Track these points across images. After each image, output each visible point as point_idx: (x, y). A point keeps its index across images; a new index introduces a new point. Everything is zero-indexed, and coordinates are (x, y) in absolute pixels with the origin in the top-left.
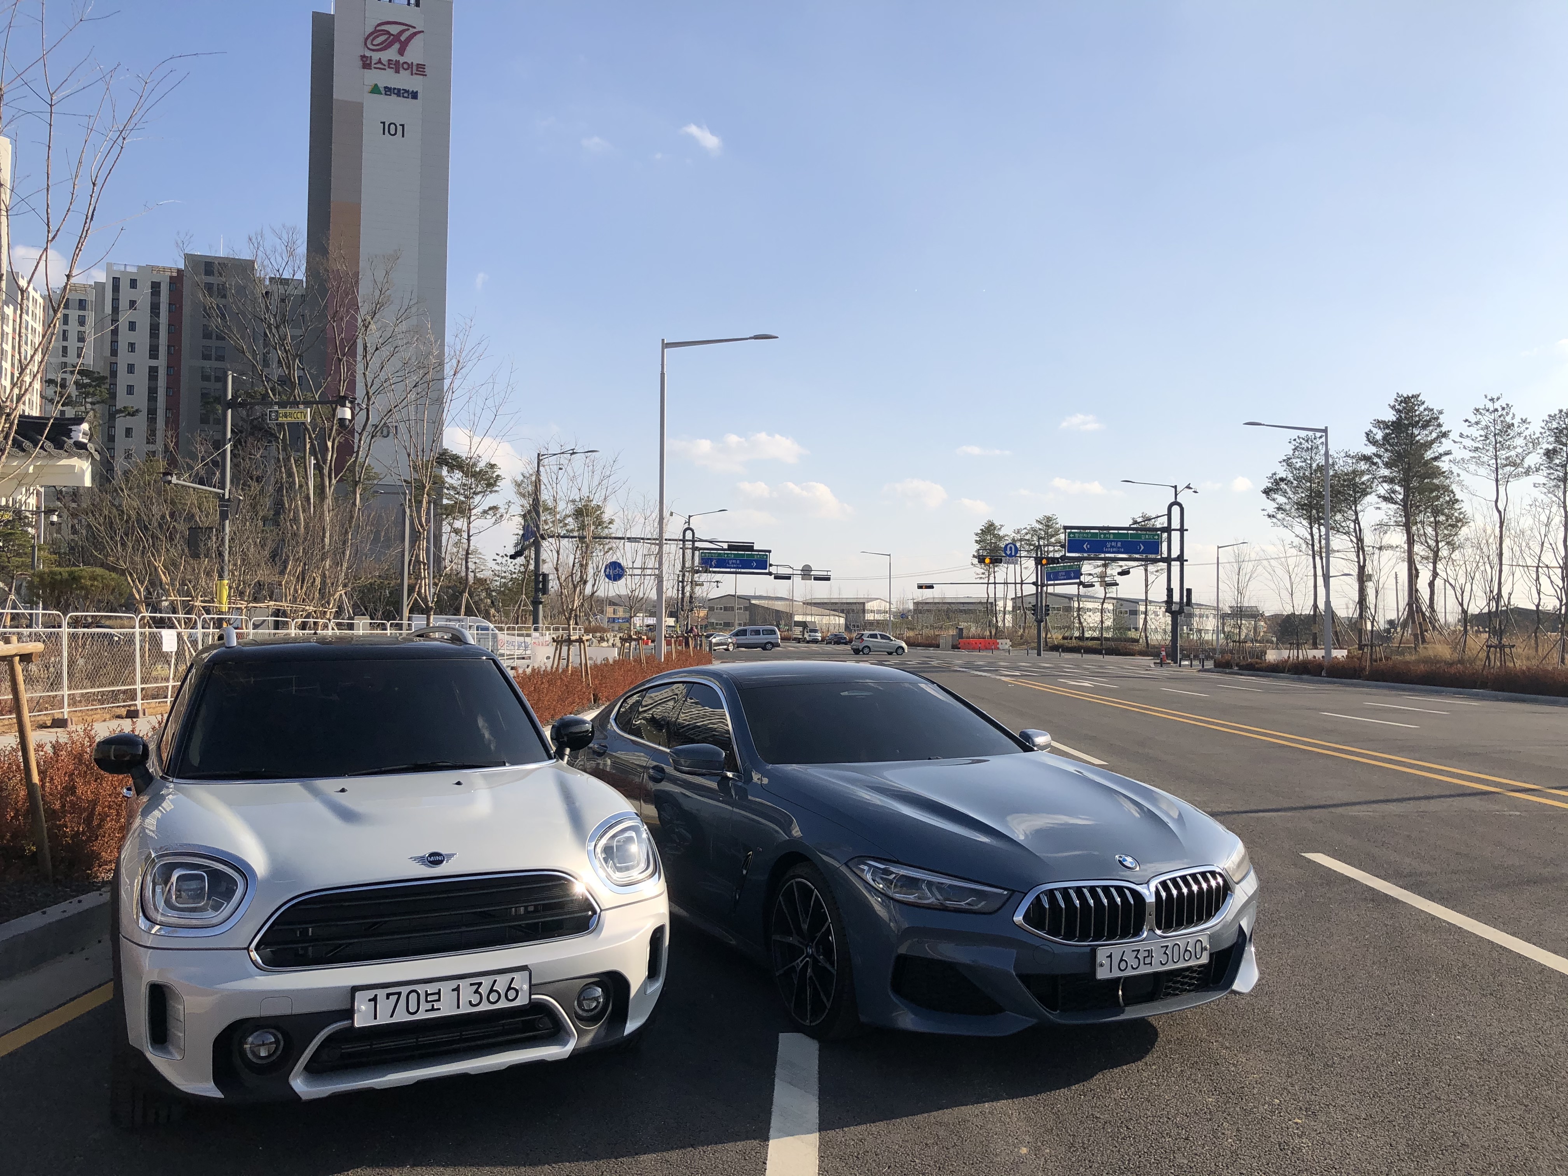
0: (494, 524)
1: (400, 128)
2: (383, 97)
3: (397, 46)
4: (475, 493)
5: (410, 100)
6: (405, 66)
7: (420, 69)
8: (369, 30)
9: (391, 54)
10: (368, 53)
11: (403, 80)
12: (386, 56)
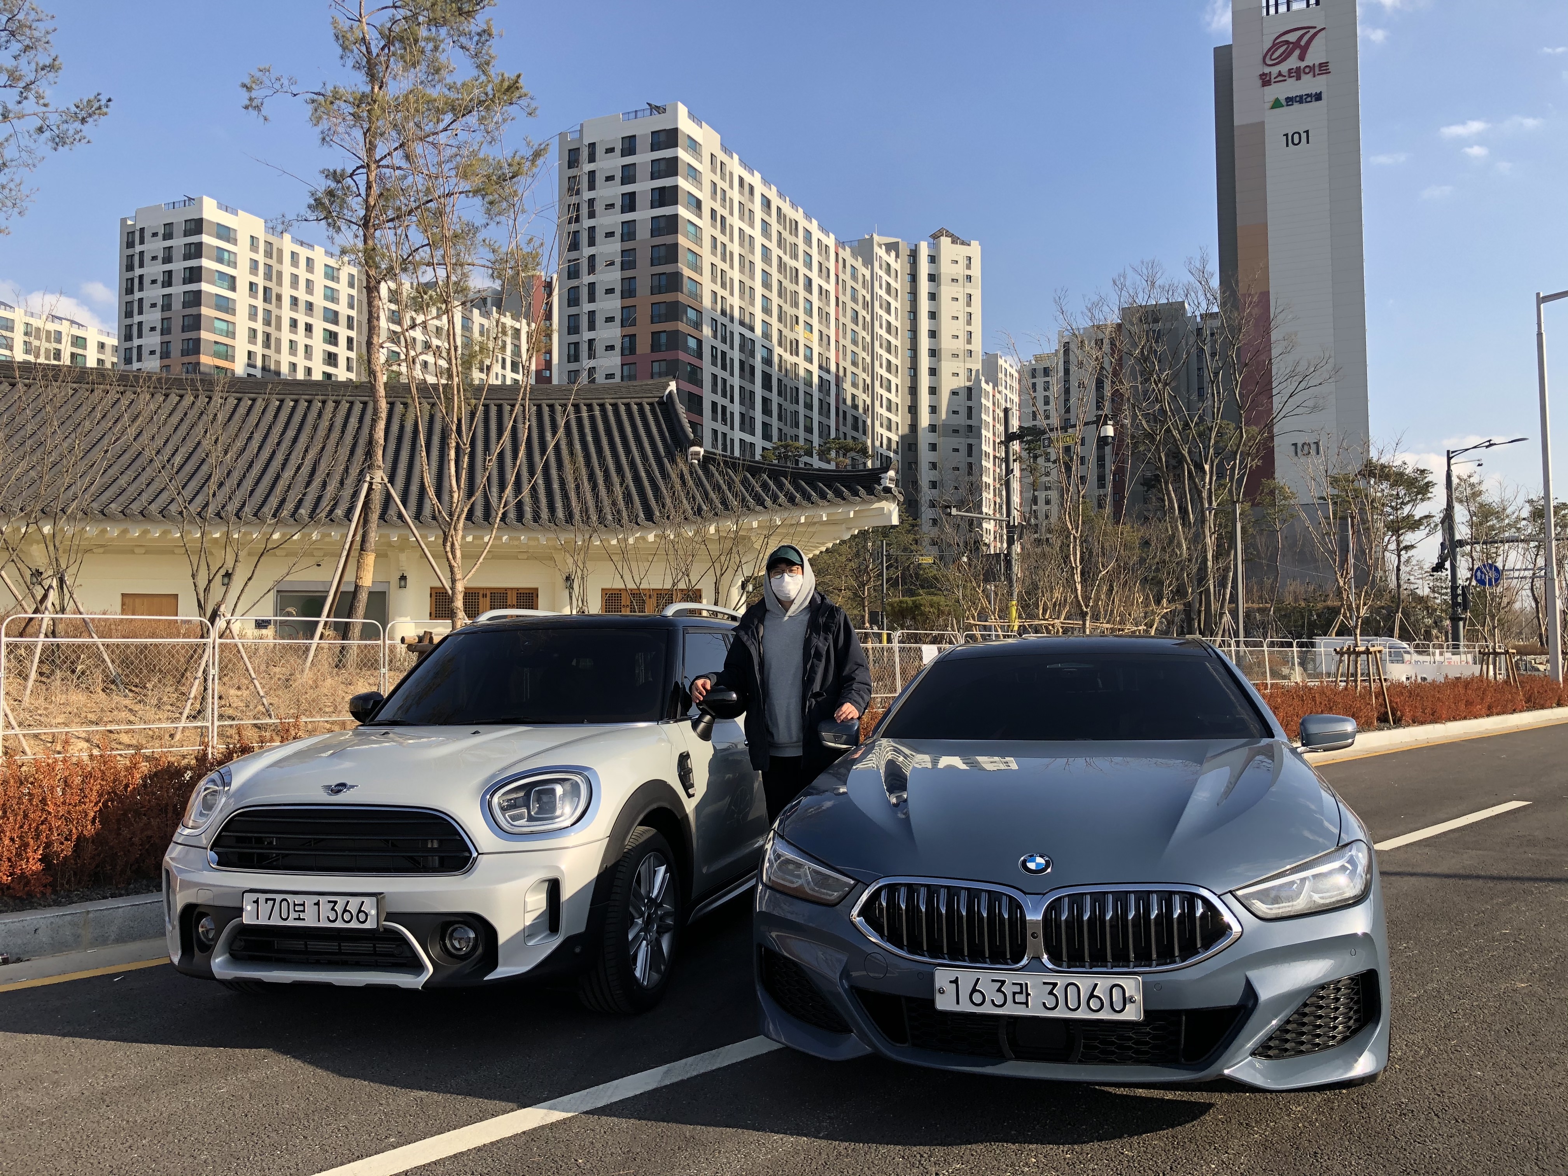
0: (1428, 535)
1: (1304, 136)
2: (1285, 109)
3: (1297, 52)
4: (1402, 503)
5: (1315, 104)
6: (1307, 70)
7: (1323, 68)
8: (1268, 44)
9: (1293, 62)
10: (1267, 70)
11: (1308, 85)
12: (1284, 67)
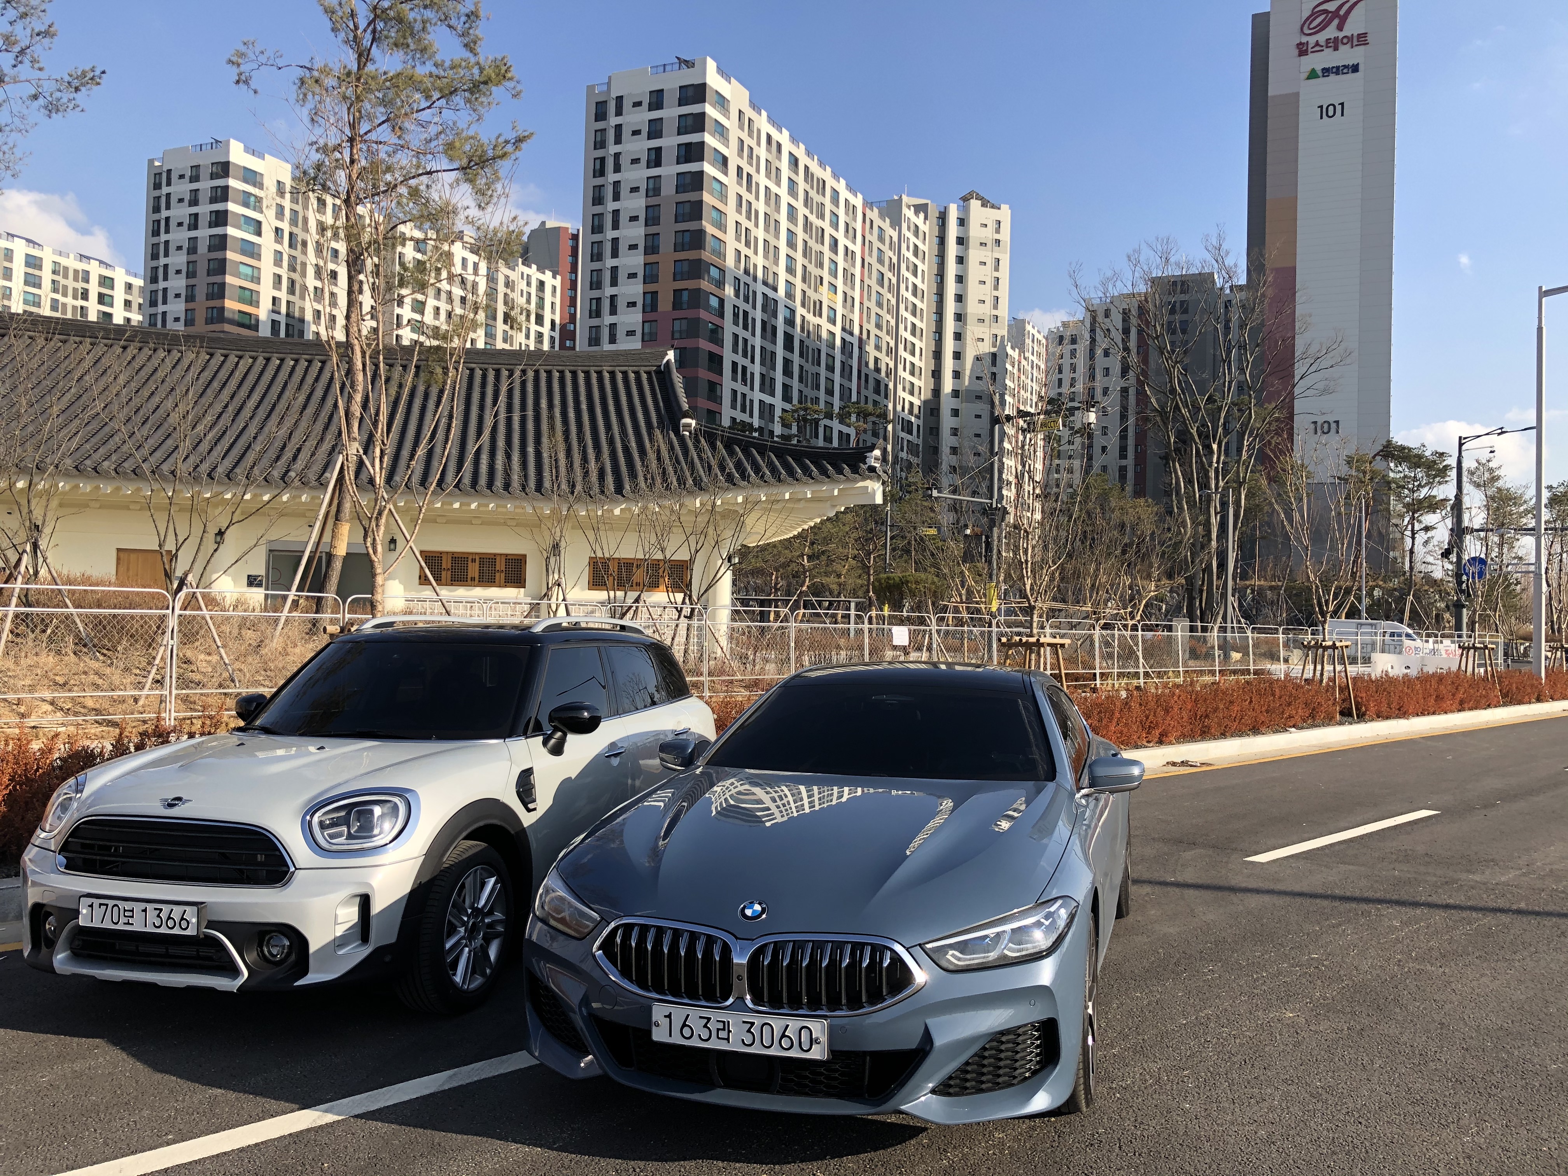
1: (1339, 108)
2: (1321, 80)
3: (1336, 22)
4: (1420, 486)
5: (1351, 76)
6: (1345, 41)
7: (1362, 39)
8: (1306, 14)
9: (1331, 32)
10: (1304, 39)
11: (1345, 56)
12: (1322, 37)
